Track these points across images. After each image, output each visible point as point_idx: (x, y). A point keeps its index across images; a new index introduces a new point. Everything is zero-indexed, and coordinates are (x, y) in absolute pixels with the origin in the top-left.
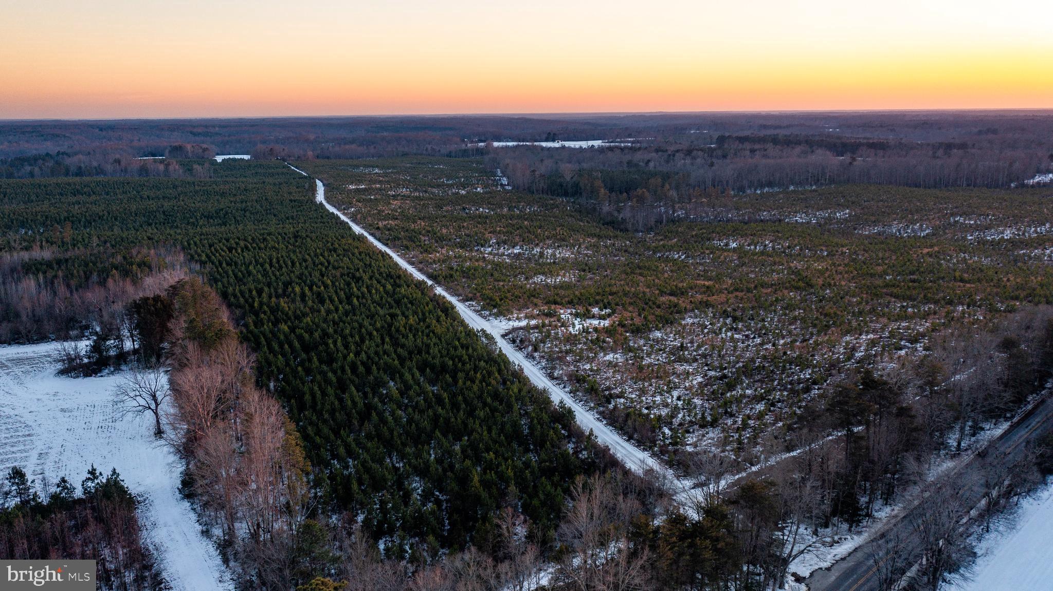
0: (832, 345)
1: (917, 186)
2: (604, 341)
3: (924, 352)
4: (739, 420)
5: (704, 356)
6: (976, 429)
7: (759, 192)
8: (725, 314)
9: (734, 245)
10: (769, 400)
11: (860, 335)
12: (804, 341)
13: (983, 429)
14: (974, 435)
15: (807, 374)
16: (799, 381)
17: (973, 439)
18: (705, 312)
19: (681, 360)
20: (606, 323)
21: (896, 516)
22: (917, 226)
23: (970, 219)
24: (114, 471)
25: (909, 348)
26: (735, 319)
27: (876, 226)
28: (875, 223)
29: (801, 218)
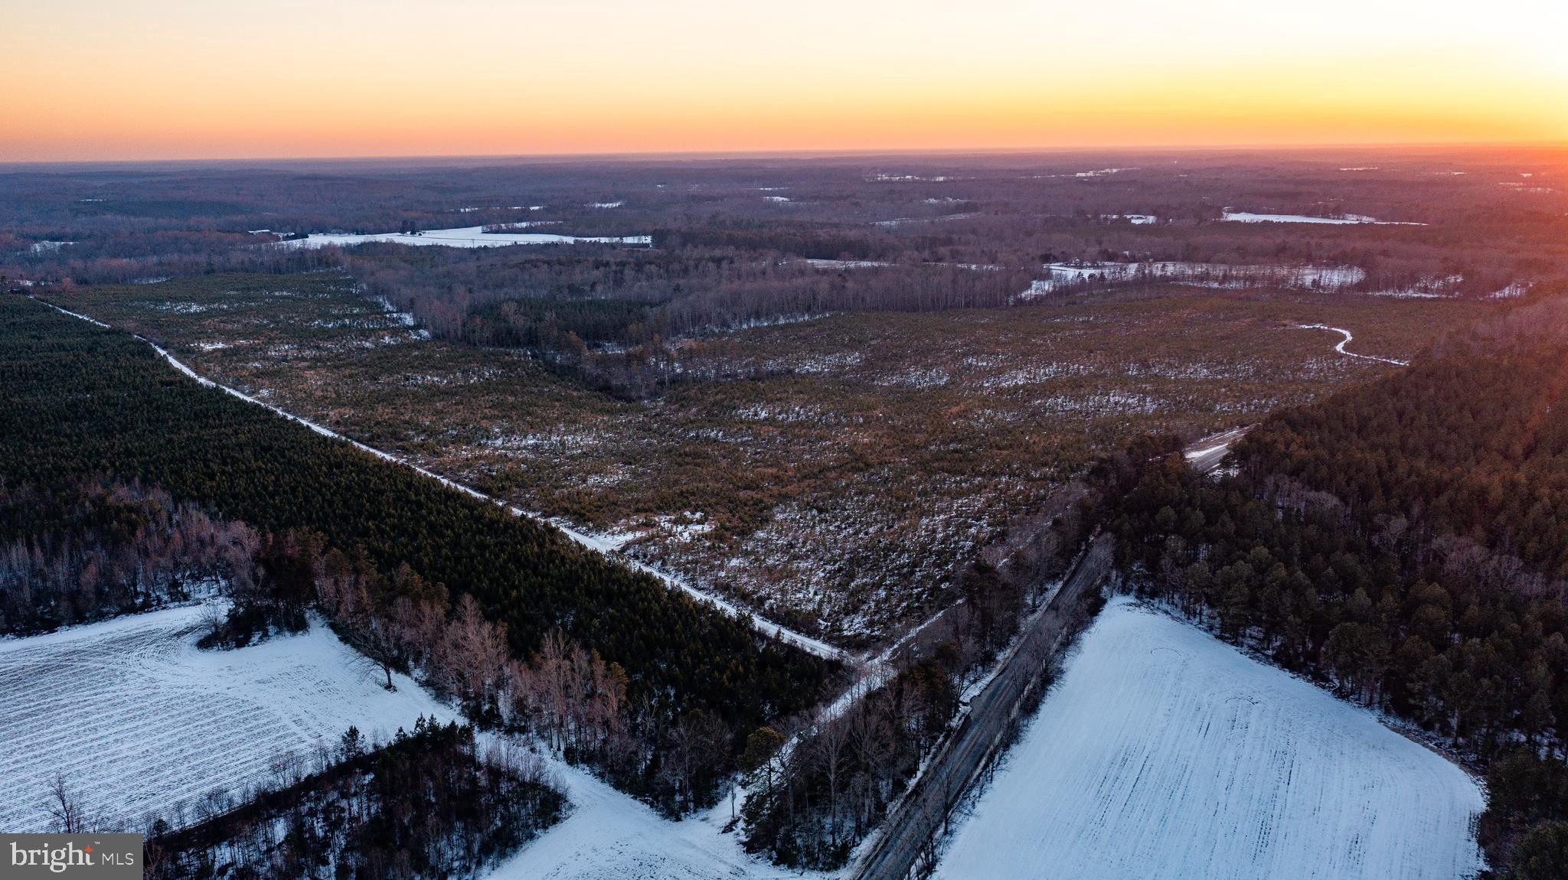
0: (915, 528)
1: (915, 309)
2: (719, 547)
3: (989, 528)
4: (873, 604)
5: (813, 551)
6: (1043, 590)
7: (745, 326)
8: (809, 506)
9: (763, 415)
10: (886, 585)
11: (933, 516)
12: (890, 527)
13: (1046, 589)
14: (1041, 595)
15: (905, 559)
16: (903, 566)
17: (1042, 597)
18: (791, 506)
19: (795, 557)
20: (707, 528)
21: (1008, 658)
22: (934, 373)
23: (982, 361)
24: (432, 718)
25: (976, 525)
26: (820, 511)
27: (893, 375)
28: (893, 370)
29: (811, 366)
